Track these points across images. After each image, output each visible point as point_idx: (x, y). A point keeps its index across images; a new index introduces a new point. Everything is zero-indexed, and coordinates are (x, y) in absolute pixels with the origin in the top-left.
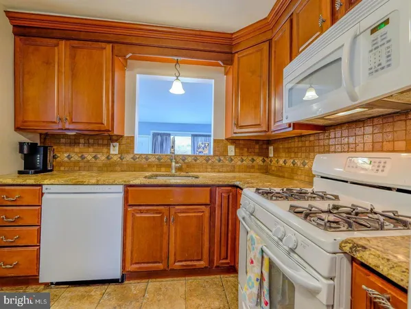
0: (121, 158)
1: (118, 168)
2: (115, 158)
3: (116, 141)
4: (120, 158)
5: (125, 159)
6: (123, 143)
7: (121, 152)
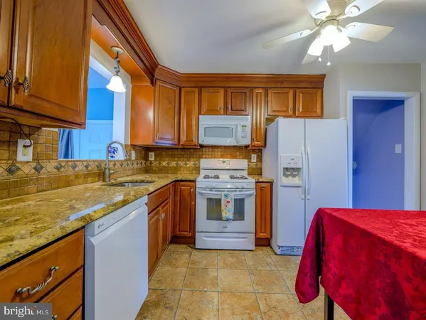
0: (37, 169)
1: (32, 188)
2: (27, 170)
3: (28, 136)
4: (35, 168)
5: (43, 171)
6: (41, 141)
7: (36, 158)
